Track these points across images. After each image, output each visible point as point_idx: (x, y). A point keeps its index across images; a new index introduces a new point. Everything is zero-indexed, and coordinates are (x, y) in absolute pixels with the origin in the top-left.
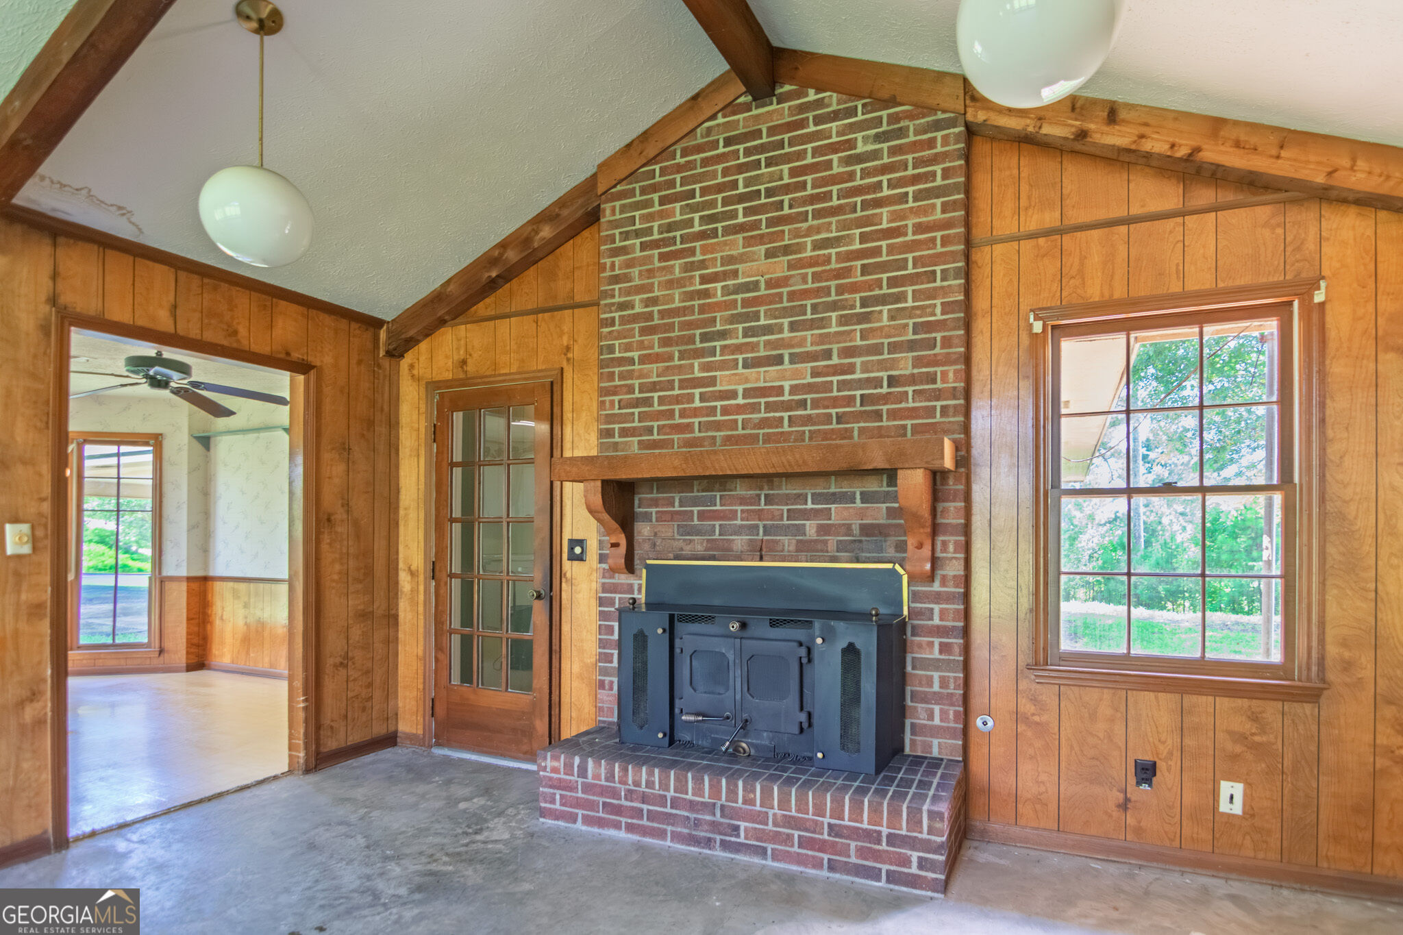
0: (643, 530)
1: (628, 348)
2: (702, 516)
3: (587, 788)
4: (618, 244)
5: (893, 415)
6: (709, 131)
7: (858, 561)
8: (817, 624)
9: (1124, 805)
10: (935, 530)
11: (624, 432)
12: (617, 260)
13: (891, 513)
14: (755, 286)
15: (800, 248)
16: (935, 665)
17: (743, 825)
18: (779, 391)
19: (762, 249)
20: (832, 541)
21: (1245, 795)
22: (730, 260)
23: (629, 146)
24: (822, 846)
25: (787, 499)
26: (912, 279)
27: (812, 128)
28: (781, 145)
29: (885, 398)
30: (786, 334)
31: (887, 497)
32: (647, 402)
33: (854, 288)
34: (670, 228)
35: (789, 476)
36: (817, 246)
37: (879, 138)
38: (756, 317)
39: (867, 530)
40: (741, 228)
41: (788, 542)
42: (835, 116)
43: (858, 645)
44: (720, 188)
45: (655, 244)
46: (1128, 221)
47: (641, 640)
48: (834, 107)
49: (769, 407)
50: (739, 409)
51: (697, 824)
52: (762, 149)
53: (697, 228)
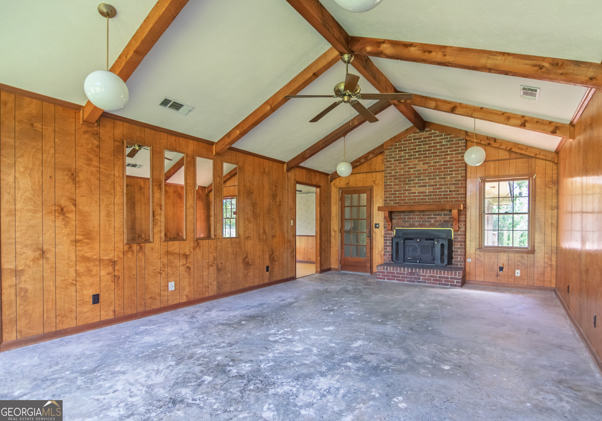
0: (394, 221)
1: (391, 182)
2: (408, 218)
3: (388, 273)
4: (388, 160)
5: (450, 198)
6: (410, 137)
7: (443, 227)
8: (436, 240)
9: (497, 275)
10: (459, 221)
11: (390, 200)
12: (388, 163)
13: (450, 218)
14: (420, 170)
15: (431, 163)
16: (459, 248)
17: (421, 278)
18: (426, 192)
19: (422, 163)
20: (437, 223)
21: (520, 272)
22: (415, 165)
23: (391, 139)
24: (437, 280)
25: (427, 215)
26: (454, 171)
27: (433, 138)
28: (426, 141)
29: (449, 195)
30: (427, 181)
31: (449, 215)
32: (395, 194)
33: (442, 172)
34: (401, 157)
35: (428, 211)
36: (434, 163)
37: (447, 141)
38: (420, 177)
39: (444, 221)
40: (417, 158)
41: (427, 224)
42: (438, 136)
43: (444, 243)
44: (412, 149)
45: (397, 160)
46: (499, 160)
47: (397, 244)
48: (438, 134)
49: (423, 196)
50: (416, 196)
51: (412, 278)
52: (422, 142)
53: (407, 157)
